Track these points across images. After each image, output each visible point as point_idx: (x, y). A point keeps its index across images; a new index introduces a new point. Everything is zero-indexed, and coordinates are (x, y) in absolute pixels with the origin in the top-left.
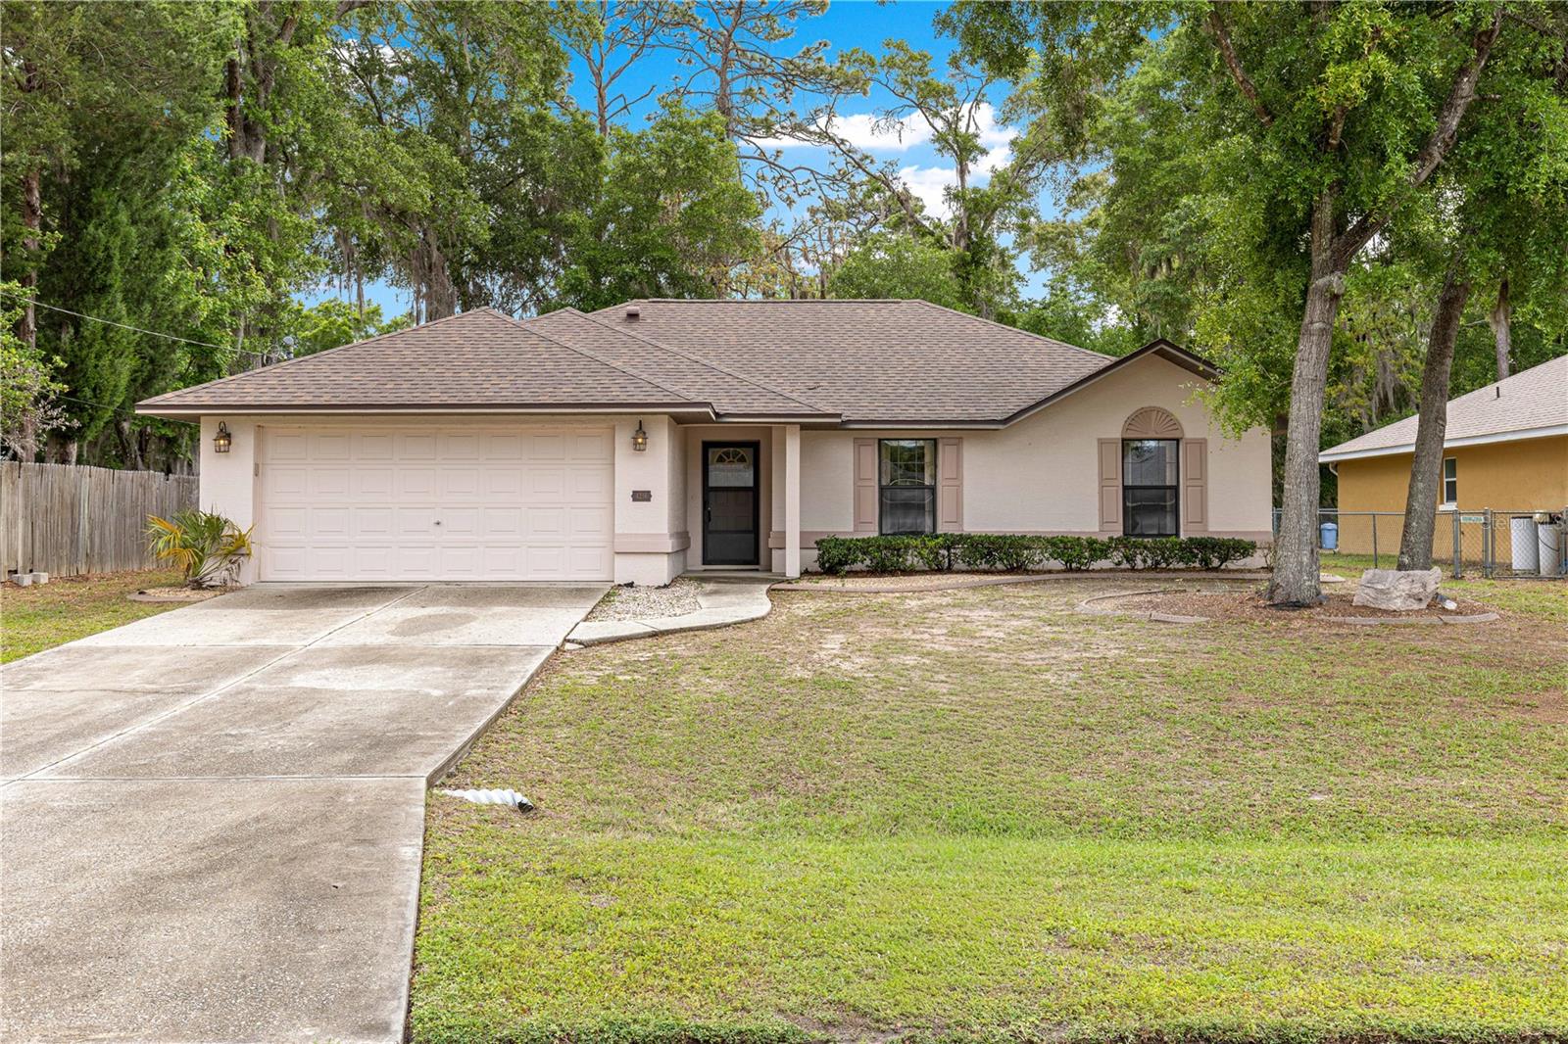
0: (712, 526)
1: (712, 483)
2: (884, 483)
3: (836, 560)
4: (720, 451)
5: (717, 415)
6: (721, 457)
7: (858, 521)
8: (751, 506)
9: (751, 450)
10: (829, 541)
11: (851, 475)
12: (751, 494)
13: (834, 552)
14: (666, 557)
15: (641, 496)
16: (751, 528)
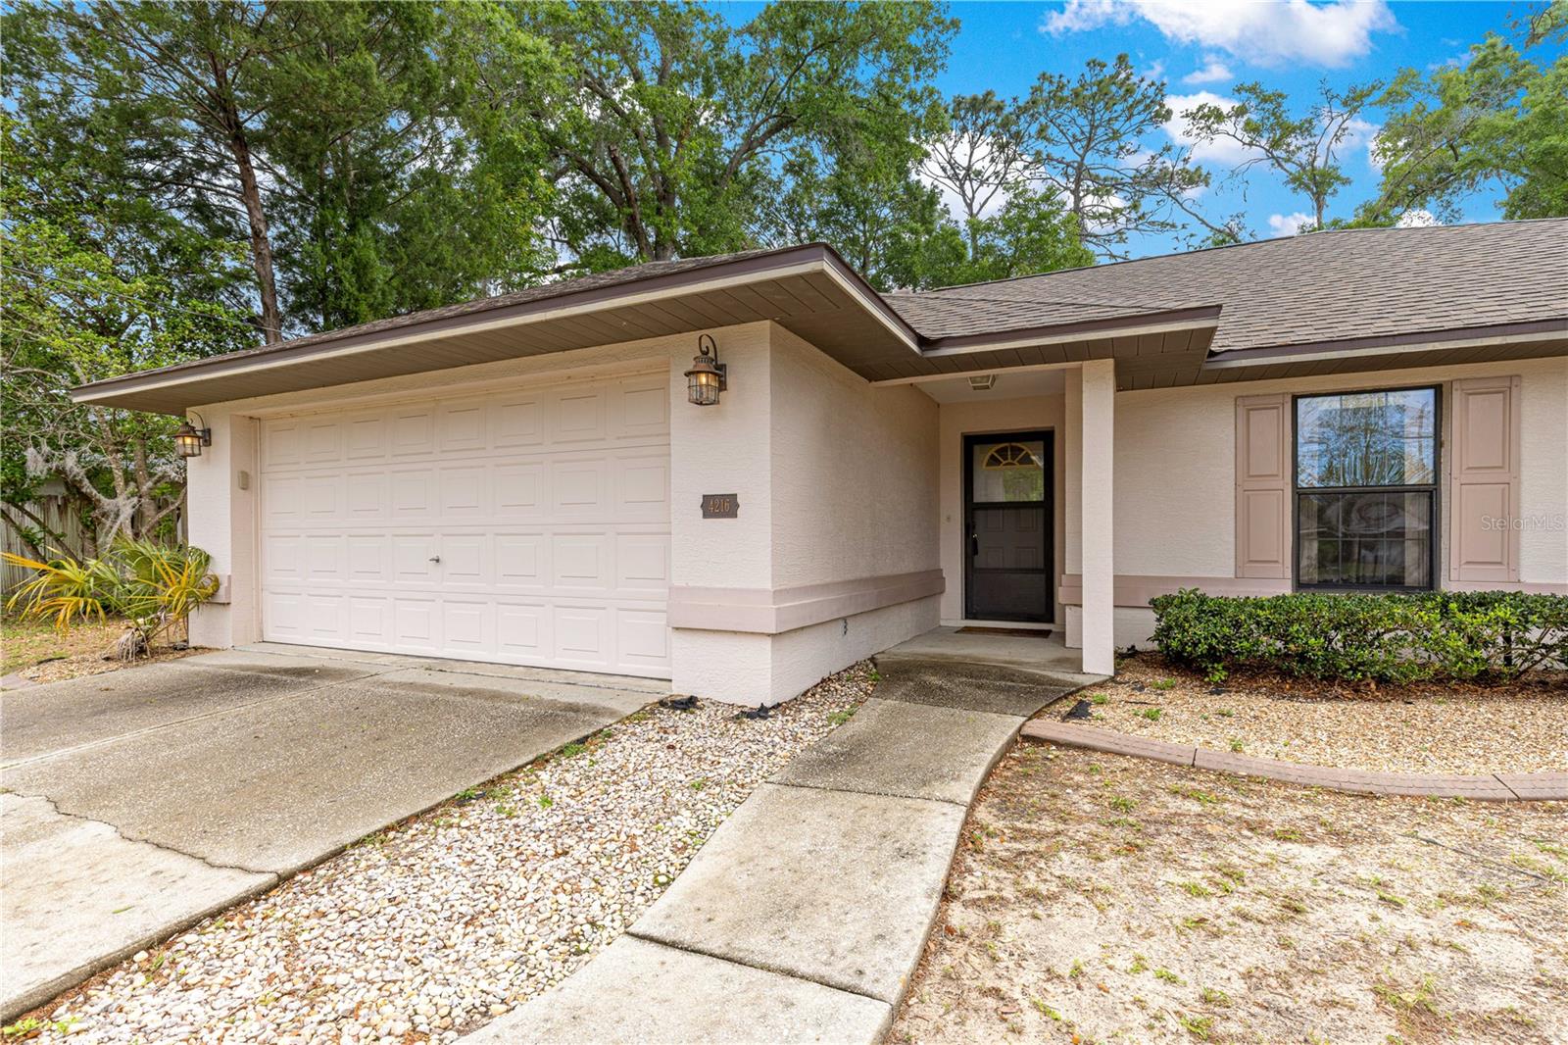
0: (980, 561)
1: (979, 497)
2: (1304, 481)
3: (1203, 648)
4: (993, 449)
5: (923, 342)
6: (992, 457)
7: (1247, 561)
8: (1041, 530)
9: (1041, 444)
10: (1183, 602)
11: (1230, 470)
12: (1041, 512)
13: (1198, 630)
14: (769, 640)
15: (719, 506)
16: (1041, 565)
